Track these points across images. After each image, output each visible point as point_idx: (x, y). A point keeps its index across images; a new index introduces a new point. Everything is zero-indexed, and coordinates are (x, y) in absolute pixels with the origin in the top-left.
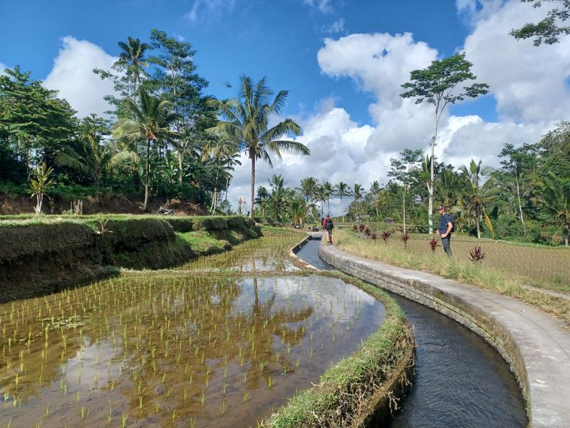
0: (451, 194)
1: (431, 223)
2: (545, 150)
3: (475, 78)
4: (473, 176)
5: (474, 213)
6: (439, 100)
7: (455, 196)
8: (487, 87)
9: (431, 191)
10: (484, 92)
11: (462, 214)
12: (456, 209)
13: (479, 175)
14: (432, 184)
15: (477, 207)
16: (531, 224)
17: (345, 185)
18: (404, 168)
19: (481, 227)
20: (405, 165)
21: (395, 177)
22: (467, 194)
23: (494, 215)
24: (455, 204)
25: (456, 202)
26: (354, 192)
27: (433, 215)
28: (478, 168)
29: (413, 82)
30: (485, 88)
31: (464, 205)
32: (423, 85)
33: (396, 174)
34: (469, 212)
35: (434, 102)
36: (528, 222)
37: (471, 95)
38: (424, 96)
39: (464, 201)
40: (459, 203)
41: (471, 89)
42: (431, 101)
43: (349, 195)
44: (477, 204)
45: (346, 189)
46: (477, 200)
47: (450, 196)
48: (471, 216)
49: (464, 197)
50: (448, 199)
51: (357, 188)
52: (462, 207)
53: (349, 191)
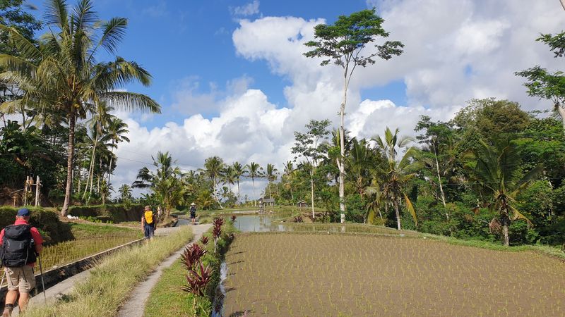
0: (364, 172)
1: (342, 208)
2: (459, 128)
3: (387, 35)
4: (389, 148)
5: (391, 194)
6: (348, 61)
7: (369, 175)
8: (402, 46)
9: (341, 169)
10: (398, 52)
11: (378, 196)
12: (371, 190)
13: (396, 147)
14: (342, 159)
15: (395, 187)
16: (455, 207)
17: (257, 165)
18: (311, 142)
19: (400, 210)
20: (311, 139)
21: (301, 154)
22: (382, 171)
23: (413, 196)
24: (369, 184)
25: (370, 181)
26: (267, 172)
27: (344, 198)
28: (395, 139)
29: (318, 40)
30: (399, 48)
31: (380, 185)
32: (329, 44)
33: (302, 150)
34: (385, 193)
35: (343, 64)
36: (451, 204)
37: (384, 57)
38: (331, 57)
39: (379, 179)
40: (374, 182)
41: (384, 47)
42: (339, 63)
43: (260, 176)
44: (395, 182)
45: (258, 169)
46: (395, 178)
47: (363, 173)
48: (389, 198)
49: (379, 174)
50: (361, 178)
51: (270, 169)
52: (378, 187)
53: (261, 172)
